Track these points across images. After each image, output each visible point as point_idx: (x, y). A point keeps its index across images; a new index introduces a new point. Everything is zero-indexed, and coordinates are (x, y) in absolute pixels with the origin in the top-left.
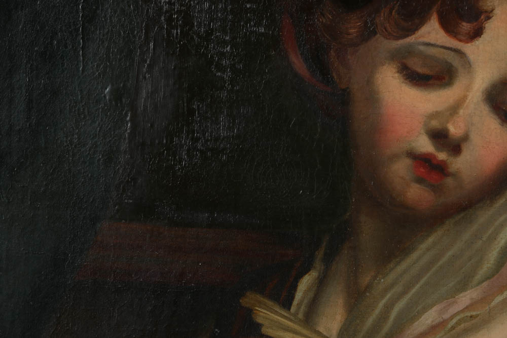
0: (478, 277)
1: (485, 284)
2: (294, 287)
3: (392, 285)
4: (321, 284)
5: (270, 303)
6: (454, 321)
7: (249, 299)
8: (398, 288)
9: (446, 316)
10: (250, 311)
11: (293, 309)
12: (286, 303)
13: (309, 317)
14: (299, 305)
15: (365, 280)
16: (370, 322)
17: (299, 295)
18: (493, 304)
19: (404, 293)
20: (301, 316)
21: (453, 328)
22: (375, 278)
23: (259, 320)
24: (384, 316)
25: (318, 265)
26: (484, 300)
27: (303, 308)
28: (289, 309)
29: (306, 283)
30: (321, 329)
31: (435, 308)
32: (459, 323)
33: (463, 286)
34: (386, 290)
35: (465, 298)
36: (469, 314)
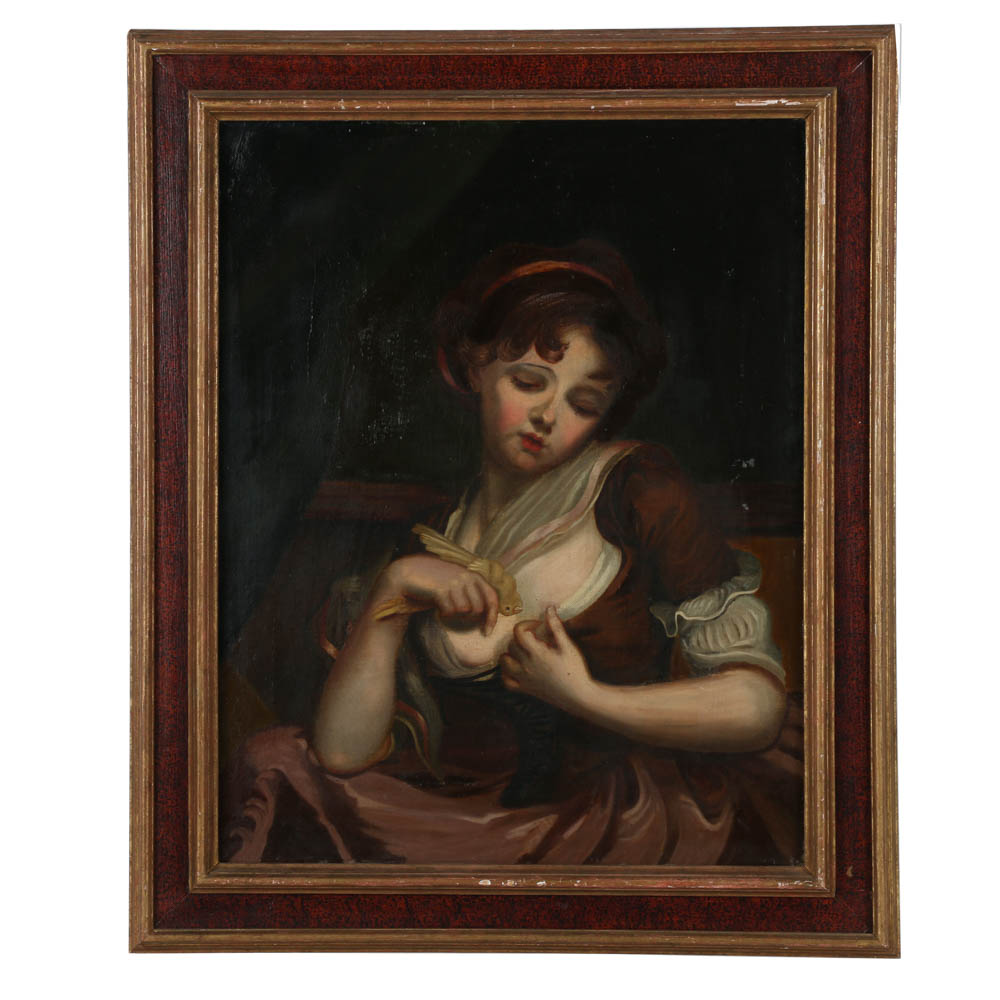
0: (562, 511)
1: (567, 515)
2: (446, 521)
3: (509, 517)
4: (464, 517)
5: (431, 531)
6: (547, 539)
7: (418, 529)
8: (513, 519)
9: (543, 536)
10: (418, 536)
11: (446, 534)
12: (442, 531)
13: (457, 539)
14: (450, 532)
15: (492, 514)
16: (496, 540)
17: (450, 525)
18: (572, 527)
19: (517, 521)
20: (451, 538)
21: (547, 543)
22: (498, 512)
23: (424, 542)
24: (504, 537)
25: (462, 505)
26: (567, 524)
27: (452, 533)
28: (443, 533)
29: (454, 517)
30: (464, 546)
31: (536, 531)
32: (551, 539)
33: (553, 516)
34: (506, 519)
35: (555, 524)
36: (556, 534)
